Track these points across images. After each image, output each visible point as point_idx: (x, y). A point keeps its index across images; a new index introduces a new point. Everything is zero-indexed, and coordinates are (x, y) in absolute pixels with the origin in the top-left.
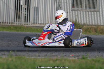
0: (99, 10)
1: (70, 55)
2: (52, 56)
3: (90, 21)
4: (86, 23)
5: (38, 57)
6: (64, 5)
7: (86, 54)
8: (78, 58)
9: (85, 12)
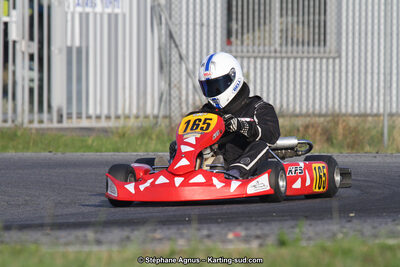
0: (339, 52)
3: (304, 100)
4: (285, 106)
6: (191, 33)
9: (278, 61)
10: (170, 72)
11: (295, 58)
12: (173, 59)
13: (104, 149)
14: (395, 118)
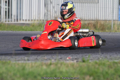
0: (98, 1)
1: (66, 58)
2: (44, 59)
3: (88, 16)
4: (82, 17)
5: (28, 62)
7: (86, 56)
8: (77, 62)
9: (80, 4)
10: (48, 7)
11: (85, 3)
12: (49, 3)
13: (28, 30)
14: (115, 21)
